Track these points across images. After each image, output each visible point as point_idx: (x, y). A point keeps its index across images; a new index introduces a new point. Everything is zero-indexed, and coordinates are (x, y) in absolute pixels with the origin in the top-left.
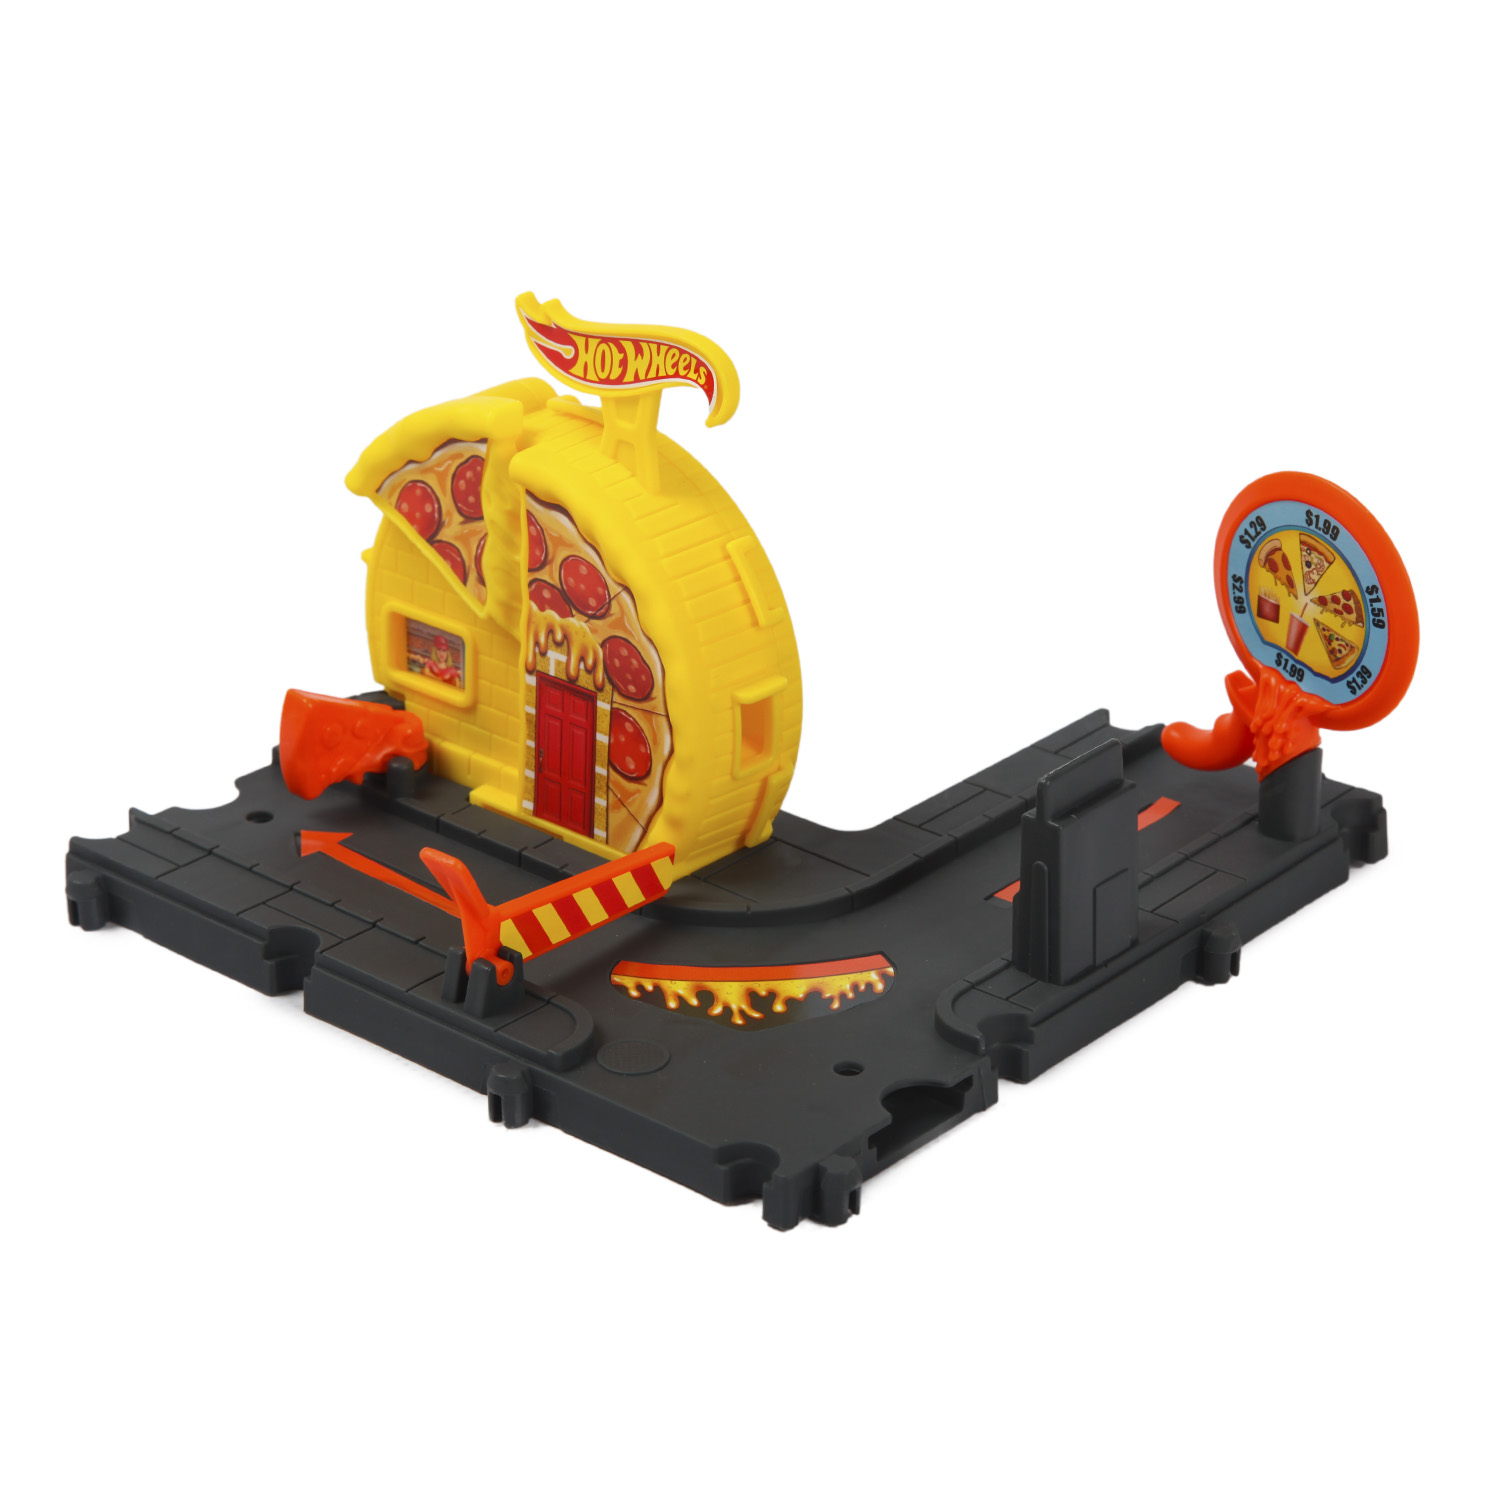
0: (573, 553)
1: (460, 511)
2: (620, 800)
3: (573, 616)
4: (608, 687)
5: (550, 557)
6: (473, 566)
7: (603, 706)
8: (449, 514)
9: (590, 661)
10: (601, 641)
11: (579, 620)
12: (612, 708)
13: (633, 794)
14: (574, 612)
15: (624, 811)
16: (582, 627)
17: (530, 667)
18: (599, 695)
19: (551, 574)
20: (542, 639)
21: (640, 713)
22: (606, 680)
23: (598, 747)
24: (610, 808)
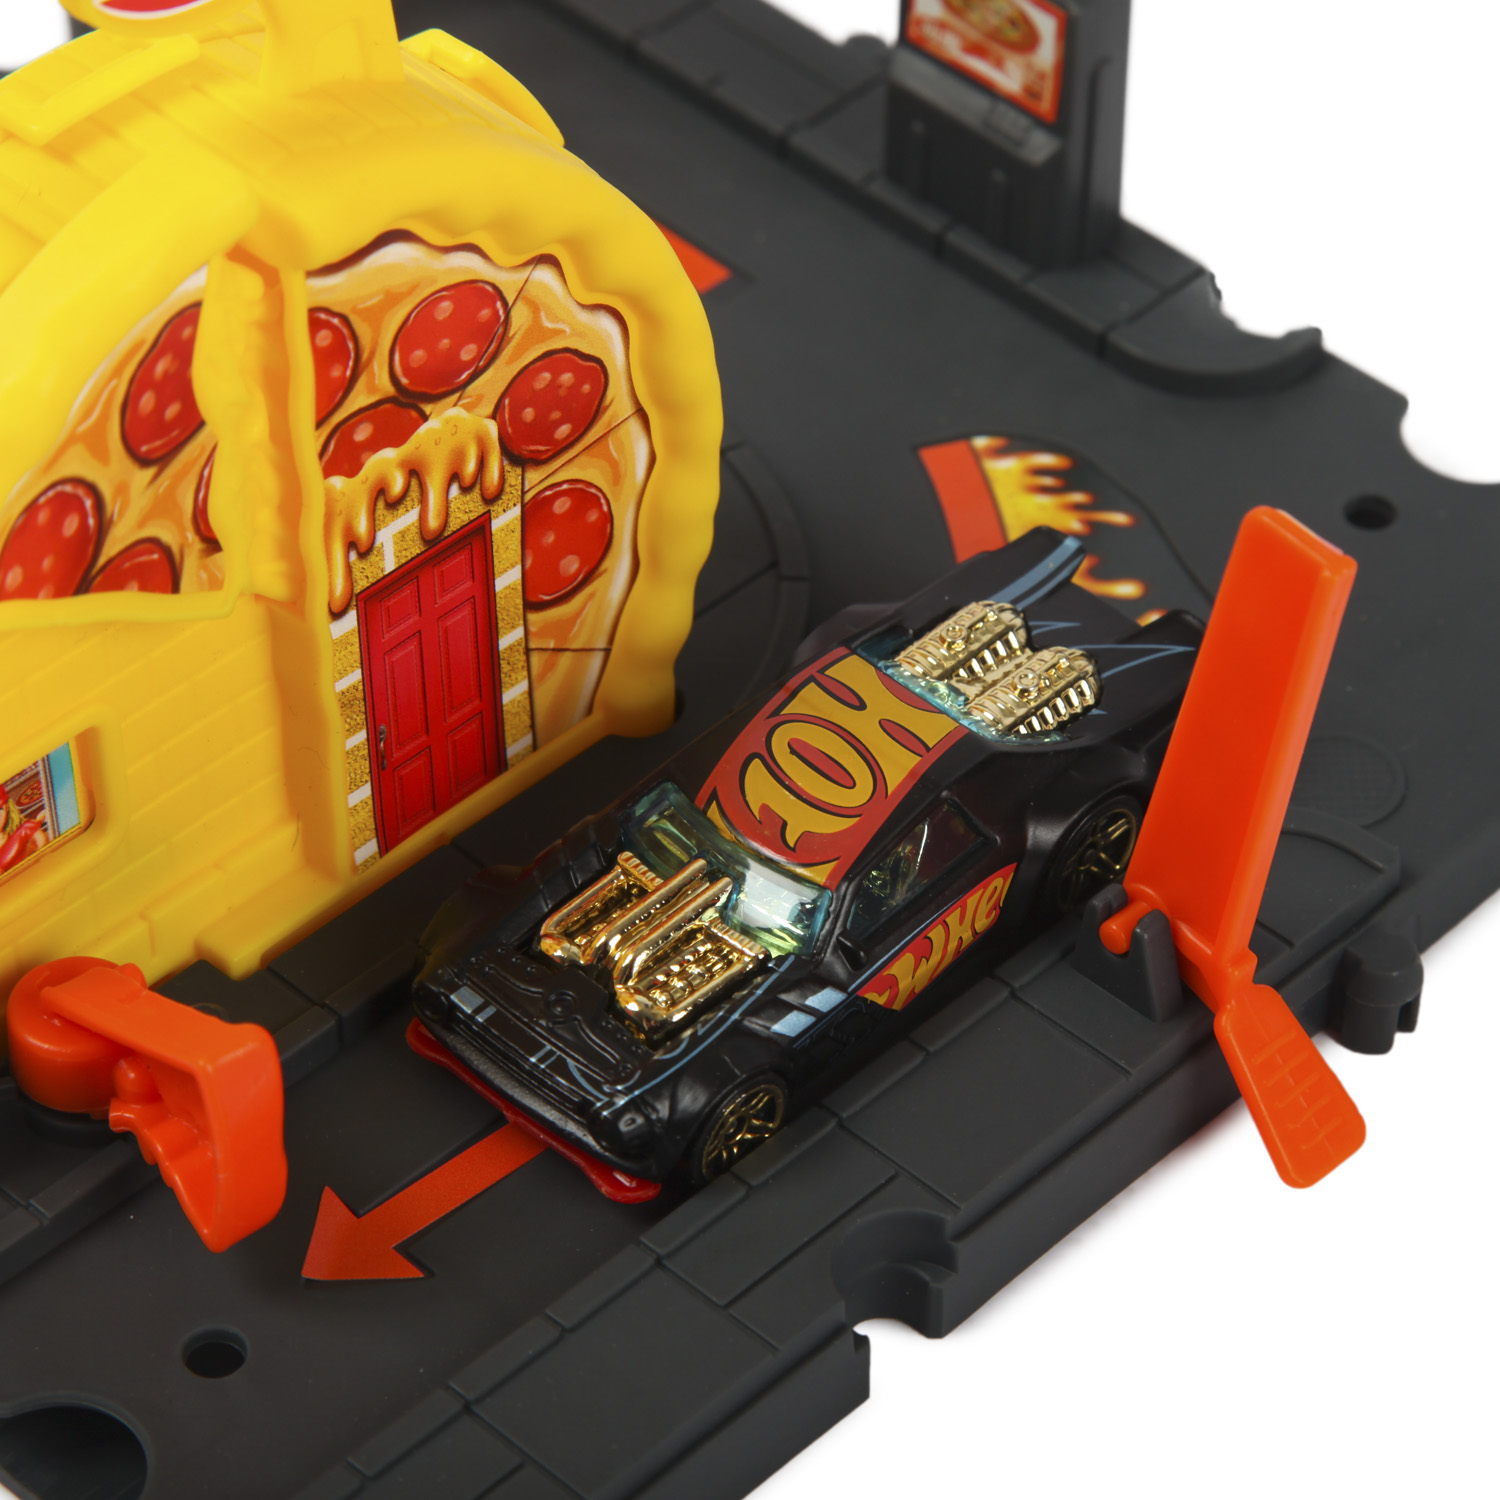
0: (418, 300)
1: (143, 462)
2: (554, 650)
3: (425, 418)
4: (513, 476)
5: (365, 355)
6: (191, 536)
7: (506, 521)
8: (122, 490)
9: (470, 467)
10: (490, 409)
11: (440, 413)
12: (523, 506)
13: (578, 614)
14: (428, 408)
15: (565, 660)
16: (447, 422)
17: (337, 607)
18: (496, 508)
19: (372, 388)
20: (362, 527)
21: (583, 458)
22: (508, 468)
23: (500, 602)
24: (535, 685)
